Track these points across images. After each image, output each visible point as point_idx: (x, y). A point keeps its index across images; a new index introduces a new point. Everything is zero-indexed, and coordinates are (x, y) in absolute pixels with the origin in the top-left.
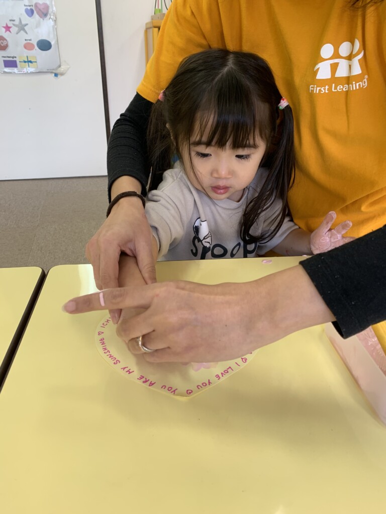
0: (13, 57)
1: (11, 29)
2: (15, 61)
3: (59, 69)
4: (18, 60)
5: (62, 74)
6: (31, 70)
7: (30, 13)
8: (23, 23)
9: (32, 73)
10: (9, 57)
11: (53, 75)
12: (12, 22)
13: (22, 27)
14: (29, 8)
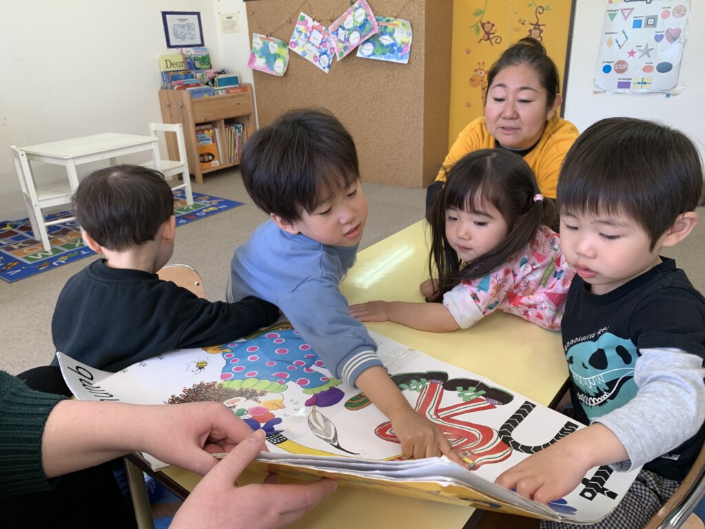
0: (628, 79)
1: (635, 55)
2: (630, 83)
3: (674, 89)
4: (632, 81)
5: (675, 95)
6: (645, 90)
7: (658, 38)
8: (649, 48)
9: (642, 93)
10: (624, 79)
11: (665, 95)
12: (638, 48)
13: (647, 52)
14: (659, 34)
